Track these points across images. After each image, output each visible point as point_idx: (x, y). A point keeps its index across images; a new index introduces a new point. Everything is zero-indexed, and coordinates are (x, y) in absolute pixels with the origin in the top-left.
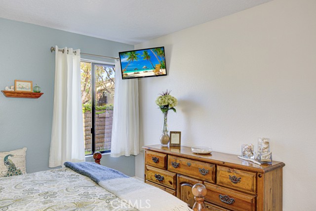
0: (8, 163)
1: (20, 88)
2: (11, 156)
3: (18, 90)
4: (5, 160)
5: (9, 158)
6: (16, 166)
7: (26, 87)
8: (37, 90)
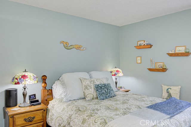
0: (168, 92)
1: (178, 51)
2: (170, 89)
3: (177, 52)
4: (167, 90)
5: (169, 89)
6: (172, 95)
7: (182, 50)
8: (187, 51)
